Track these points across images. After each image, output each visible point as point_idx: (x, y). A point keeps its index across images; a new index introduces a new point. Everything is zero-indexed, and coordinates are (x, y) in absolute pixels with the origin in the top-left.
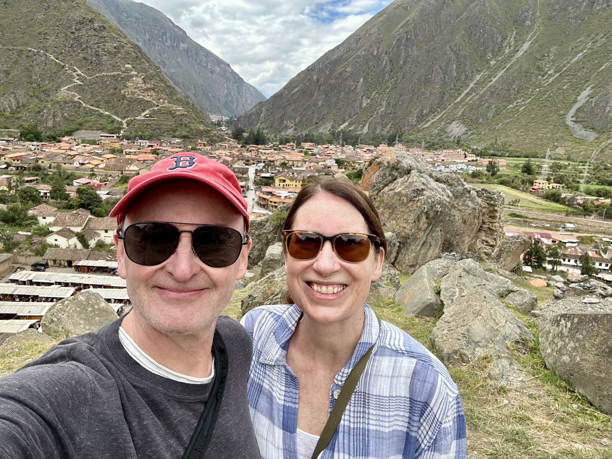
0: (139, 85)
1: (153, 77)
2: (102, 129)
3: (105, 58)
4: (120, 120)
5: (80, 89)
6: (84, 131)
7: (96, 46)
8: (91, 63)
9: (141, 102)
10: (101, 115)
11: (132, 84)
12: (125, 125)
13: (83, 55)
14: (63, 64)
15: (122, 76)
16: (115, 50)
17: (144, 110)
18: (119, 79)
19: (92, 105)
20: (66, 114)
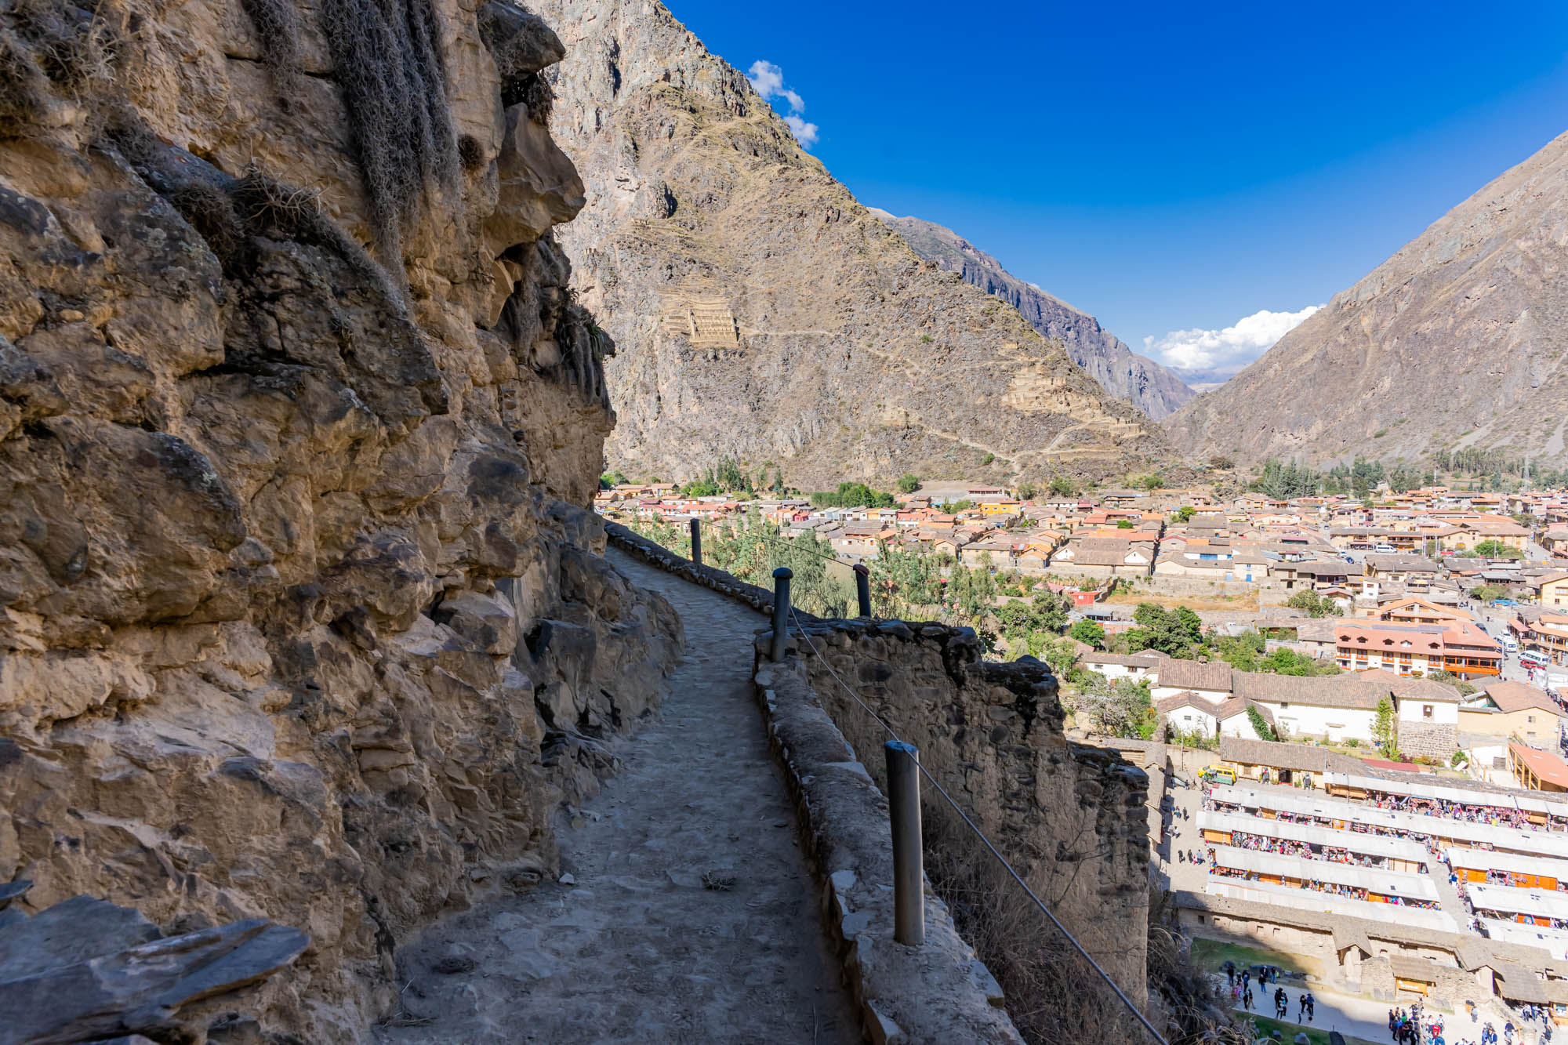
0: (1039, 383)
1: (1058, 362)
2: (972, 479)
3: (966, 335)
4: (1004, 457)
5: (922, 400)
6: (931, 482)
7: (945, 314)
8: (939, 347)
9: (1046, 418)
10: (963, 449)
11: (1023, 382)
12: (1017, 468)
13: (922, 334)
14: (883, 355)
15: (1003, 367)
16: (982, 318)
17: (1055, 434)
18: (997, 374)
19: (945, 431)
20: (898, 452)
